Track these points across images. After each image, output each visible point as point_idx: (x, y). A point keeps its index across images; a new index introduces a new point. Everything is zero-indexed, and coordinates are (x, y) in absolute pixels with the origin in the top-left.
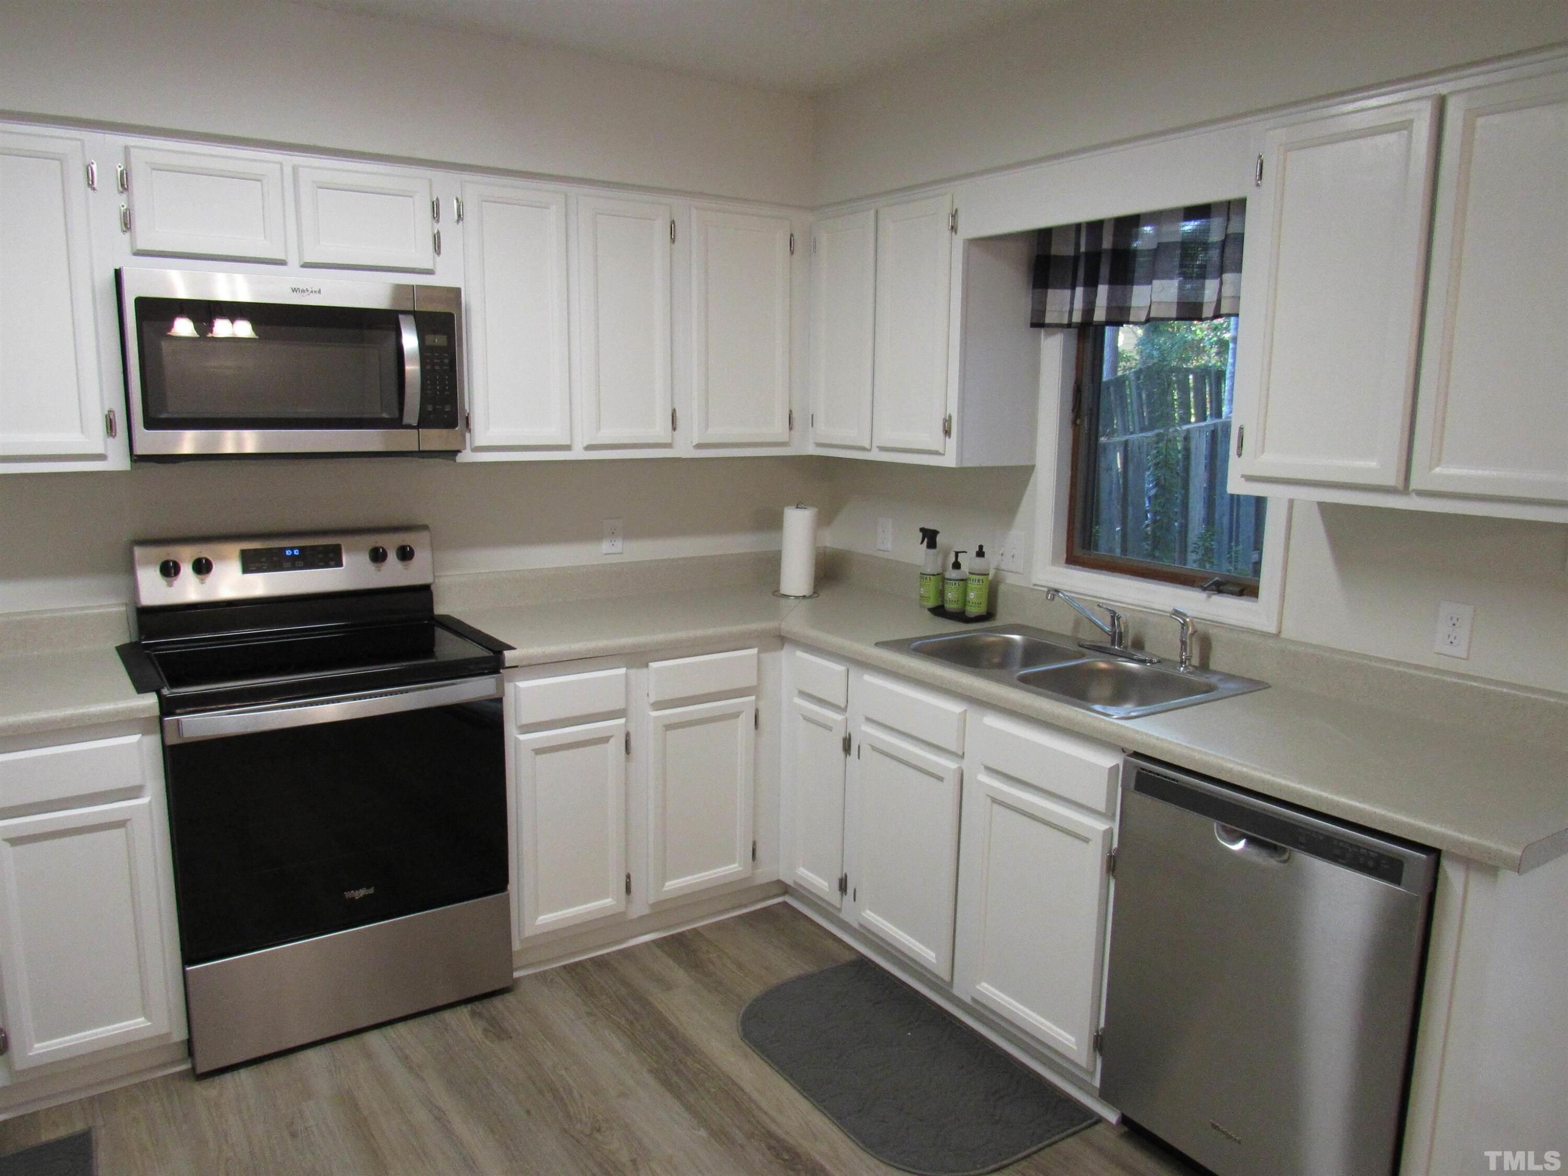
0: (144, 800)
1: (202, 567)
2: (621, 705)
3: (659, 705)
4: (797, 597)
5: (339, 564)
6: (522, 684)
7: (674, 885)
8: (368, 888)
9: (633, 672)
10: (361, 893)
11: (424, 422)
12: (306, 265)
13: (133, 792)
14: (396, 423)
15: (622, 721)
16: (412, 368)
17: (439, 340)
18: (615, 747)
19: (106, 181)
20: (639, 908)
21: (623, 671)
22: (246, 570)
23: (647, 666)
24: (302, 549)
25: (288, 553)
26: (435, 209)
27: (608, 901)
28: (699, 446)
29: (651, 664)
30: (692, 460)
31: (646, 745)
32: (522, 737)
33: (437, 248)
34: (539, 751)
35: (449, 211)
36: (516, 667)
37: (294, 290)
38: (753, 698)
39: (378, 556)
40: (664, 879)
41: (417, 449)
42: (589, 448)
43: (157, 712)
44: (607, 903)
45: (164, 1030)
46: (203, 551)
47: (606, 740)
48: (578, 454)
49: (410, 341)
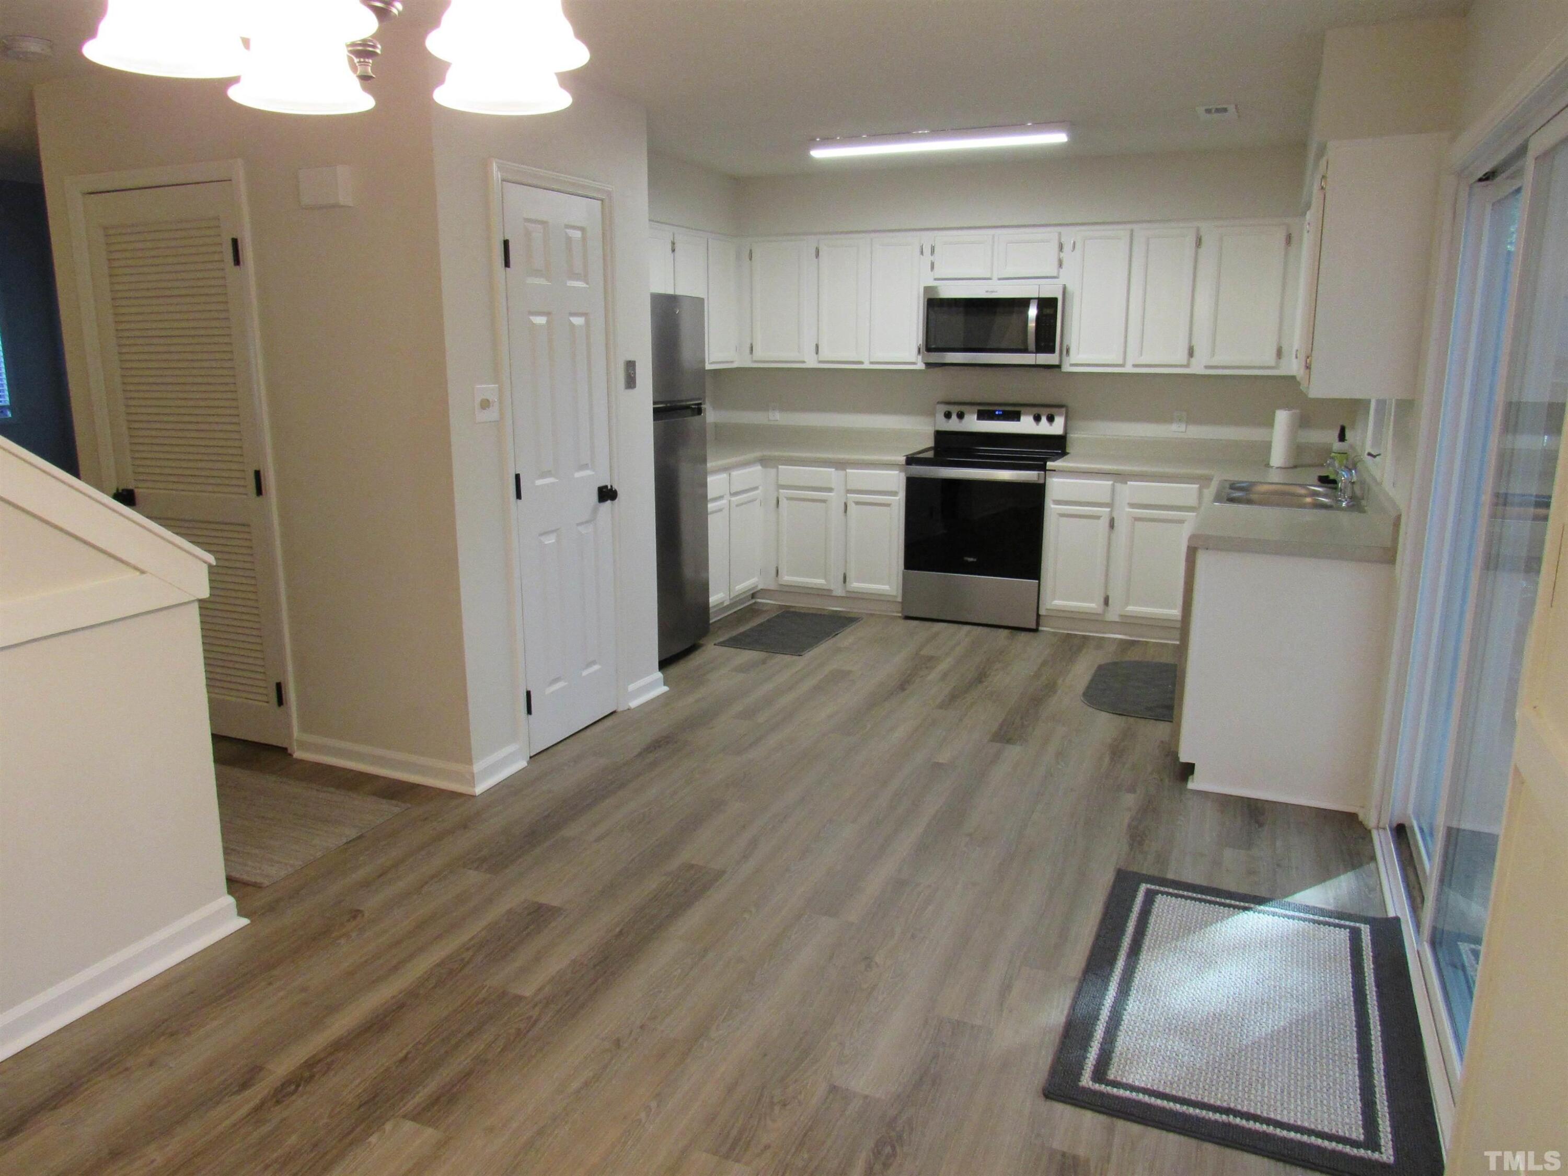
0: (898, 498)
1: (961, 416)
2: (1108, 500)
3: (1132, 505)
4: (1277, 468)
5: (1019, 420)
6: (1055, 480)
7: (1132, 609)
8: (974, 558)
9: (1118, 485)
10: (971, 559)
11: (1040, 349)
12: (999, 279)
13: (895, 494)
14: (1025, 350)
15: (1108, 510)
16: (1032, 325)
17: (1048, 311)
18: (1104, 523)
19: (927, 250)
20: (1113, 615)
21: (1110, 483)
22: (979, 418)
23: (1126, 483)
24: (1003, 411)
25: (997, 413)
26: (1061, 247)
27: (1093, 605)
28: (1207, 367)
29: (1129, 483)
30: (1202, 376)
31: (1122, 525)
32: (1053, 506)
33: (1060, 265)
34: (1063, 515)
35: (1067, 247)
36: (1055, 471)
37: (987, 292)
38: (1194, 514)
39: (1037, 419)
40: (1127, 604)
41: (1034, 363)
42: (1135, 366)
43: (904, 463)
44: (1093, 606)
45: (894, 593)
46: (962, 408)
47: (1098, 517)
48: (1129, 369)
49: (1033, 312)
